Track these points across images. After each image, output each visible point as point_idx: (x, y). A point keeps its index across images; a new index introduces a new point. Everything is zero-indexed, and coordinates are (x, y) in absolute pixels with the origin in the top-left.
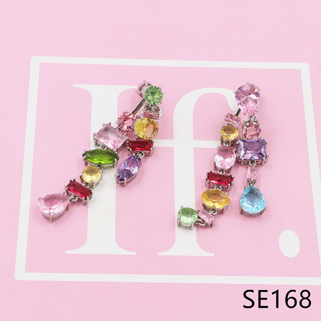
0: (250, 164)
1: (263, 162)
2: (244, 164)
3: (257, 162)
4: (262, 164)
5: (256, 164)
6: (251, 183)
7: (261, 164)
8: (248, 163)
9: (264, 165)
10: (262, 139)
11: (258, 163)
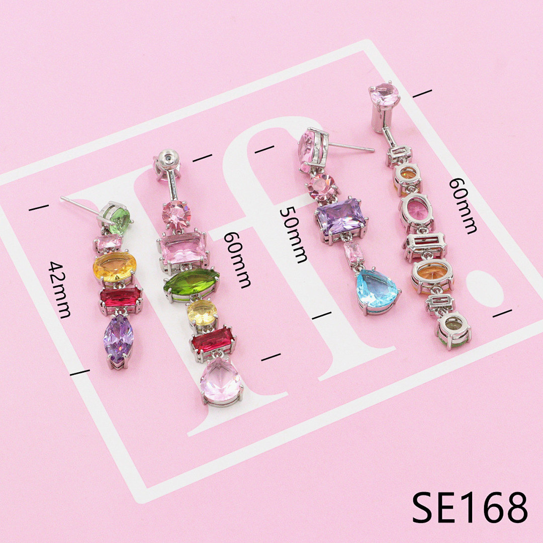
0: (343, 239)
1: (362, 232)
2: (334, 242)
3: (353, 234)
4: (362, 235)
5: (351, 237)
6: (359, 266)
7: (359, 236)
8: (340, 238)
9: (365, 237)
10: (350, 198)
11: (354, 236)
